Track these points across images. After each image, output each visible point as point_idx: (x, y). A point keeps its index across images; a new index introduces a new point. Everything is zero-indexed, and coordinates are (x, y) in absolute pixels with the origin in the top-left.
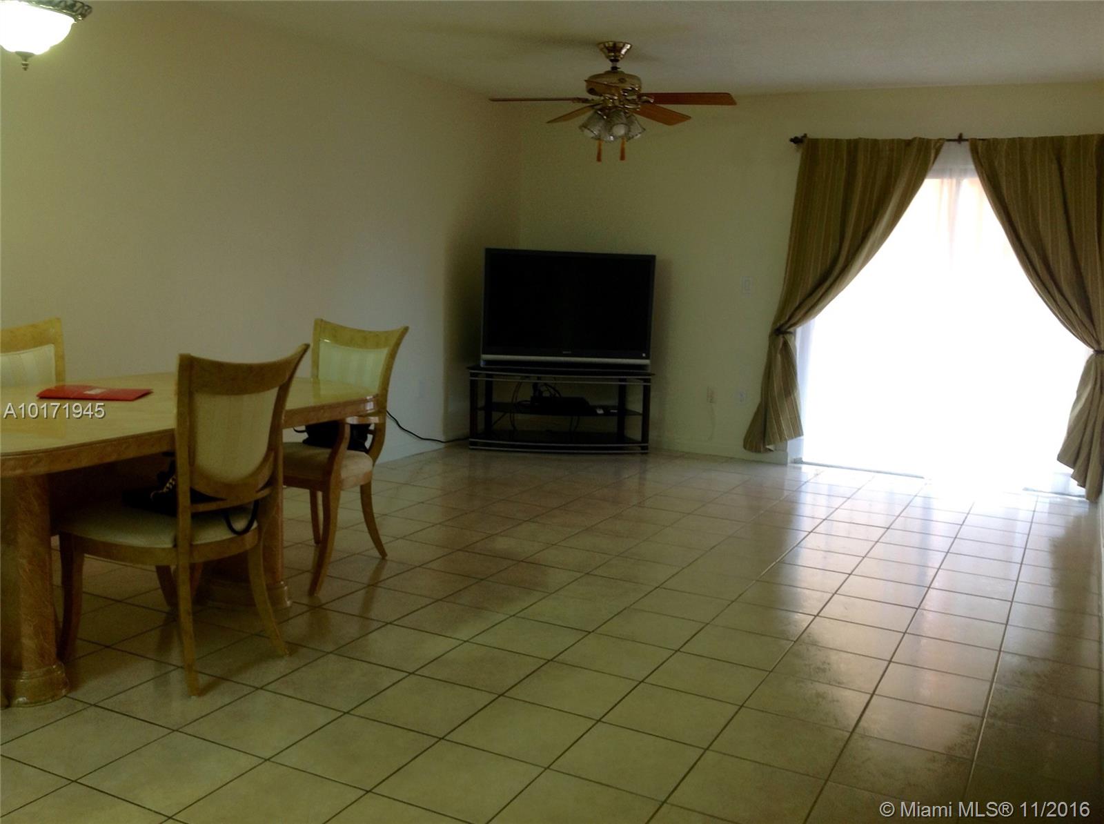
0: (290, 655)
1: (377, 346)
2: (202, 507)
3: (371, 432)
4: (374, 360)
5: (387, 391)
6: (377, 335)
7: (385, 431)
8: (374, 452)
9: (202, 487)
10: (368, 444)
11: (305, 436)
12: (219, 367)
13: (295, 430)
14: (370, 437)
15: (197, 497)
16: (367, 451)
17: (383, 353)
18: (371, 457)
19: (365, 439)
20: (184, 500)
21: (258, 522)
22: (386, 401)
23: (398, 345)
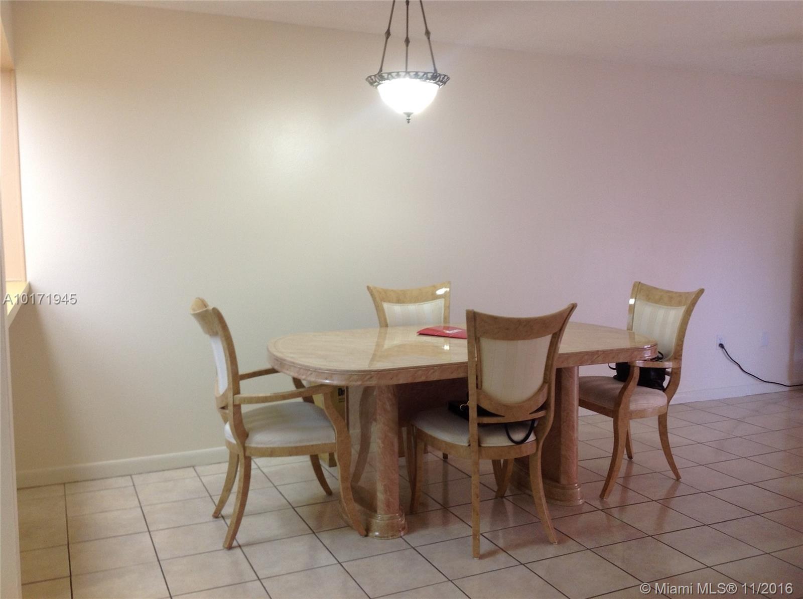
0: (559, 543)
1: (679, 304)
2: (486, 420)
3: (668, 374)
4: (674, 315)
5: (683, 341)
6: (680, 295)
7: (680, 374)
8: (670, 391)
9: (486, 406)
10: (665, 384)
11: (614, 373)
12: (495, 319)
13: (610, 367)
14: (667, 378)
15: (482, 412)
16: (664, 390)
17: (681, 310)
18: (666, 394)
19: (664, 379)
20: (473, 413)
21: (536, 435)
22: (682, 350)
23: (694, 303)
